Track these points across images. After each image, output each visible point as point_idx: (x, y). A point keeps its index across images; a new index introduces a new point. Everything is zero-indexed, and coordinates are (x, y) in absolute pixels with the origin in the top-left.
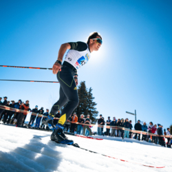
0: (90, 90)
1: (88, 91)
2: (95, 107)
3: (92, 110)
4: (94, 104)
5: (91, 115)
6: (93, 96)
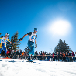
0: (65, 42)
1: (64, 42)
2: (69, 48)
3: (68, 50)
4: (69, 47)
6: (67, 44)
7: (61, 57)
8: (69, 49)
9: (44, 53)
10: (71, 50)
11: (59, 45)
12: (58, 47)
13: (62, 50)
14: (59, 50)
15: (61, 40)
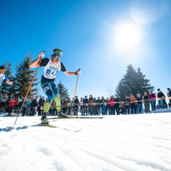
8: (147, 85)
10: (152, 87)
11: (127, 77)
12: (125, 83)
13: (133, 89)
14: (126, 88)
15: (130, 68)
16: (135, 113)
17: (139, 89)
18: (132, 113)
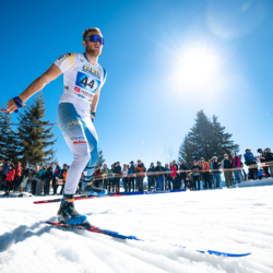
0: (215, 119)
1: (212, 121)
2: (230, 140)
3: (227, 145)
4: (228, 136)
5: (229, 153)
6: (222, 126)
7: (197, 174)
8: (227, 142)
9: (141, 165)
10: (236, 146)
11: (196, 130)
12: (193, 140)
13: (206, 150)
14: (195, 148)
16: (210, 187)
17: (216, 149)
18: (205, 187)
